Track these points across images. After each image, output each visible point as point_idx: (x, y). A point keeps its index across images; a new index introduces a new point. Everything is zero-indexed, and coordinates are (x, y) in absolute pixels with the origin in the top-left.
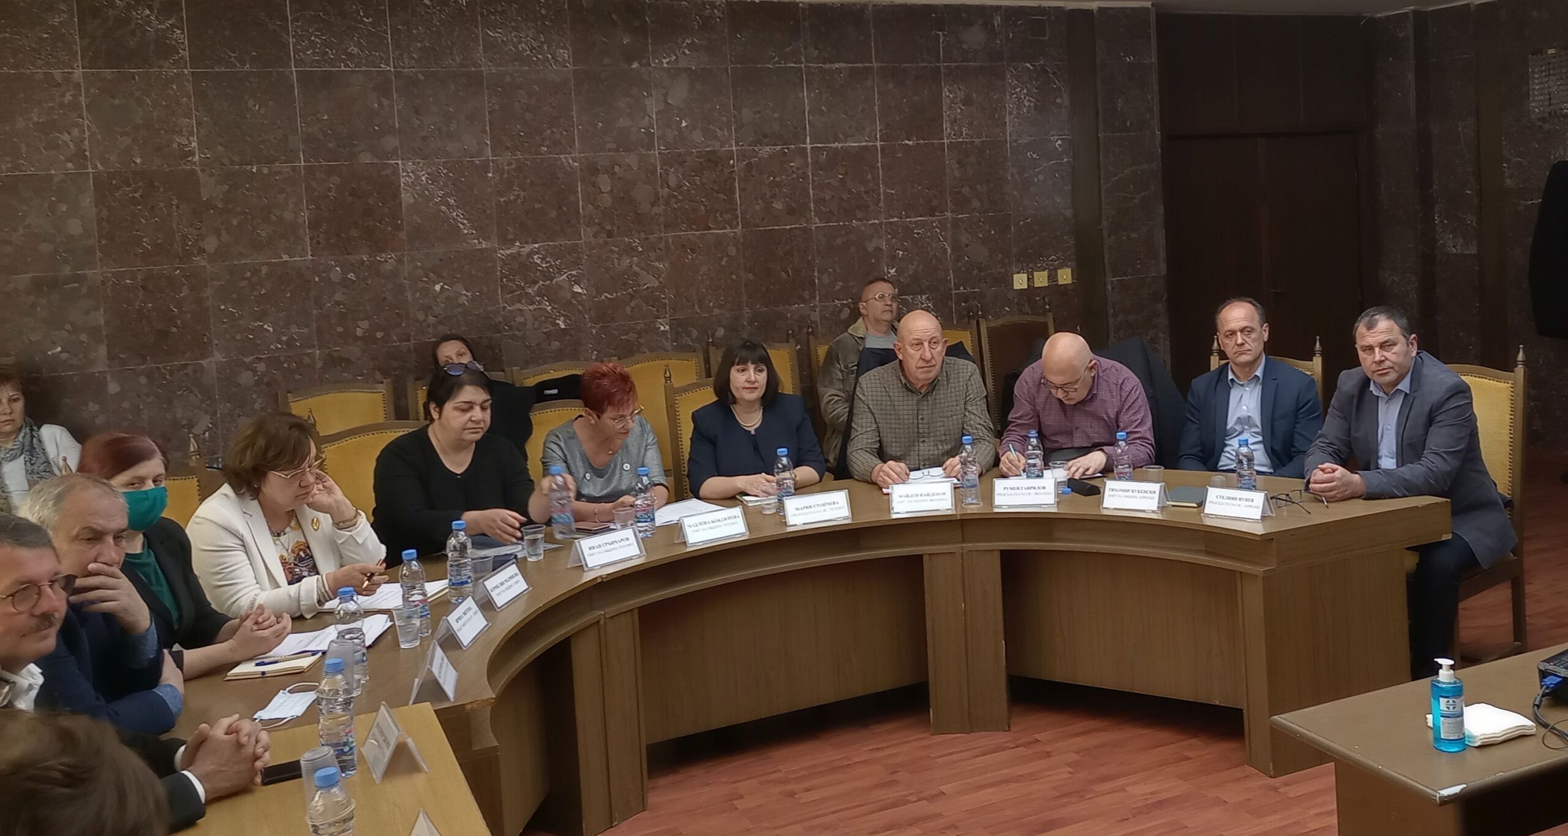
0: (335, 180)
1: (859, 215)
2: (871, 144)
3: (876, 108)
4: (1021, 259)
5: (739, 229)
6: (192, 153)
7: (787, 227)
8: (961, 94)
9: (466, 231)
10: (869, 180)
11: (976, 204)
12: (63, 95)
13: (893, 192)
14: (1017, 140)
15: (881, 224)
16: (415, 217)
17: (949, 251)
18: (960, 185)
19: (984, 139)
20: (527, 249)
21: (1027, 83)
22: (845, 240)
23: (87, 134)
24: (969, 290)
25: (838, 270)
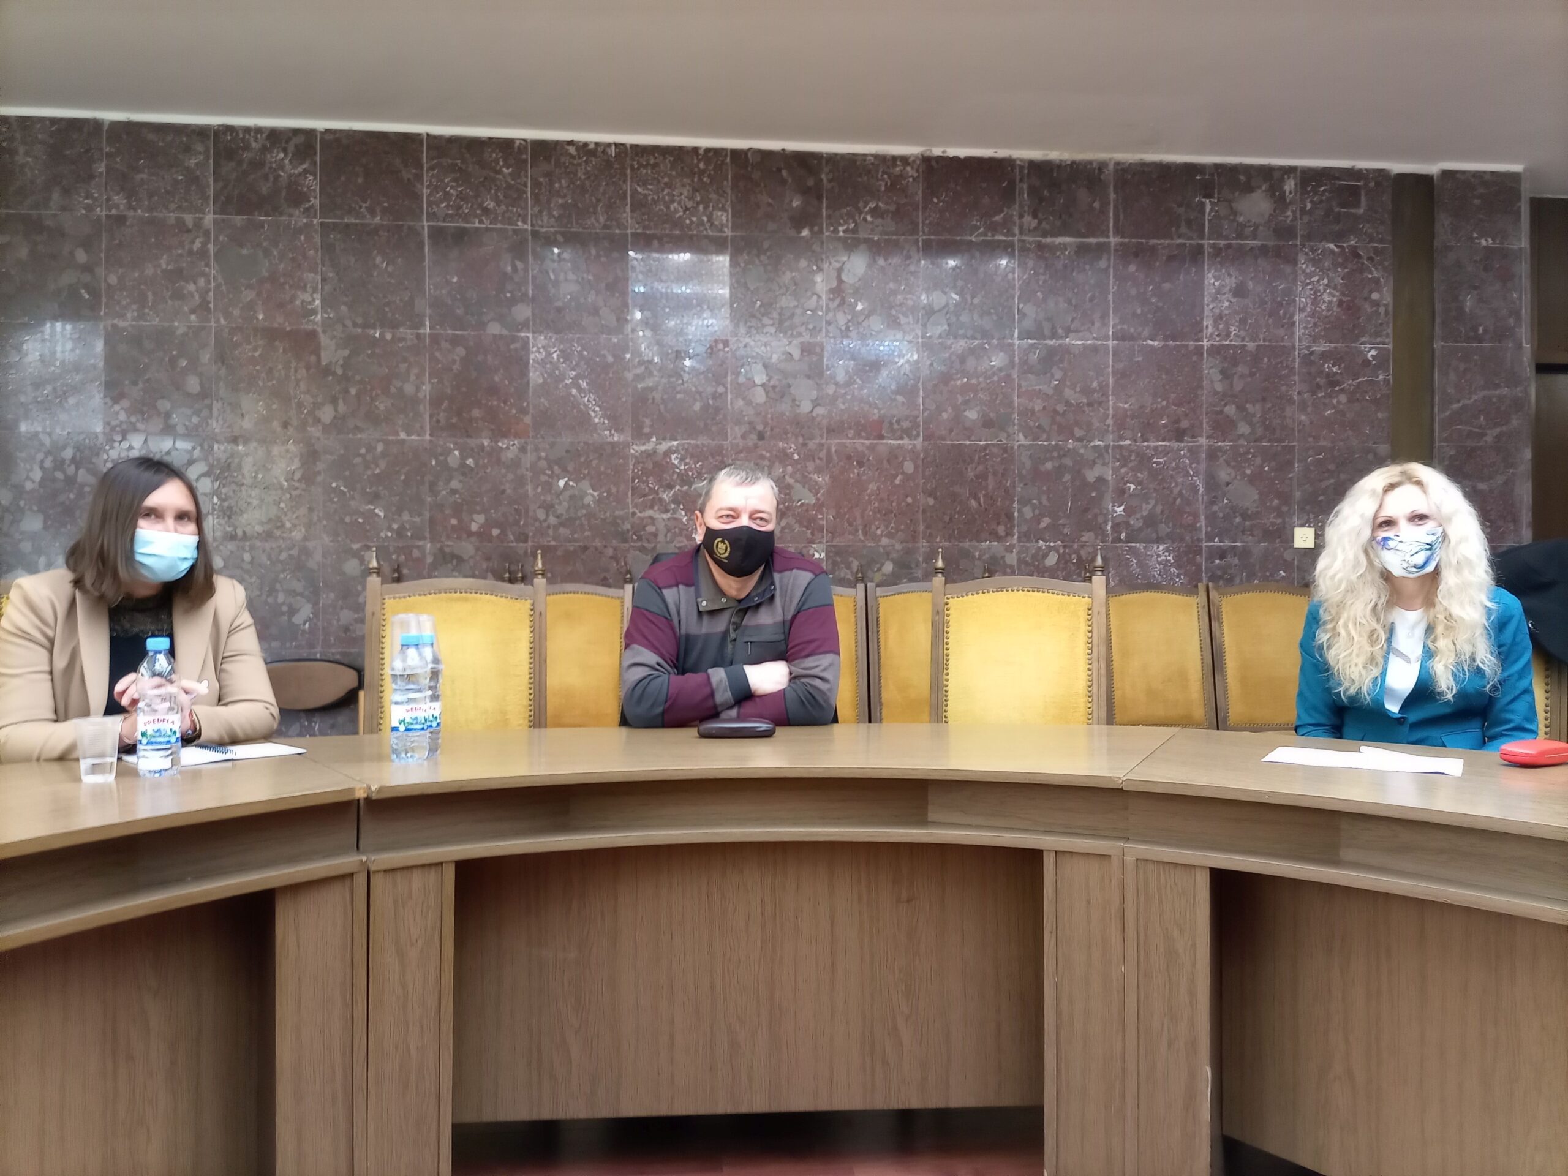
0: (461, 351)
1: (1078, 433)
2: (1100, 343)
3: (1110, 297)
4: (1308, 507)
5: (919, 442)
6: (314, 312)
7: (982, 443)
8: (1231, 282)
9: (597, 420)
10: (1095, 390)
11: (1244, 428)
12: (193, 242)
13: (1126, 406)
14: (1310, 347)
15: (1107, 447)
16: (542, 400)
17: (1201, 490)
18: (1223, 403)
19: (1261, 343)
20: (664, 446)
21: (1329, 270)
22: (1057, 465)
23: (213, 284)
24: (1227, 543)
25: (1045, 502)
